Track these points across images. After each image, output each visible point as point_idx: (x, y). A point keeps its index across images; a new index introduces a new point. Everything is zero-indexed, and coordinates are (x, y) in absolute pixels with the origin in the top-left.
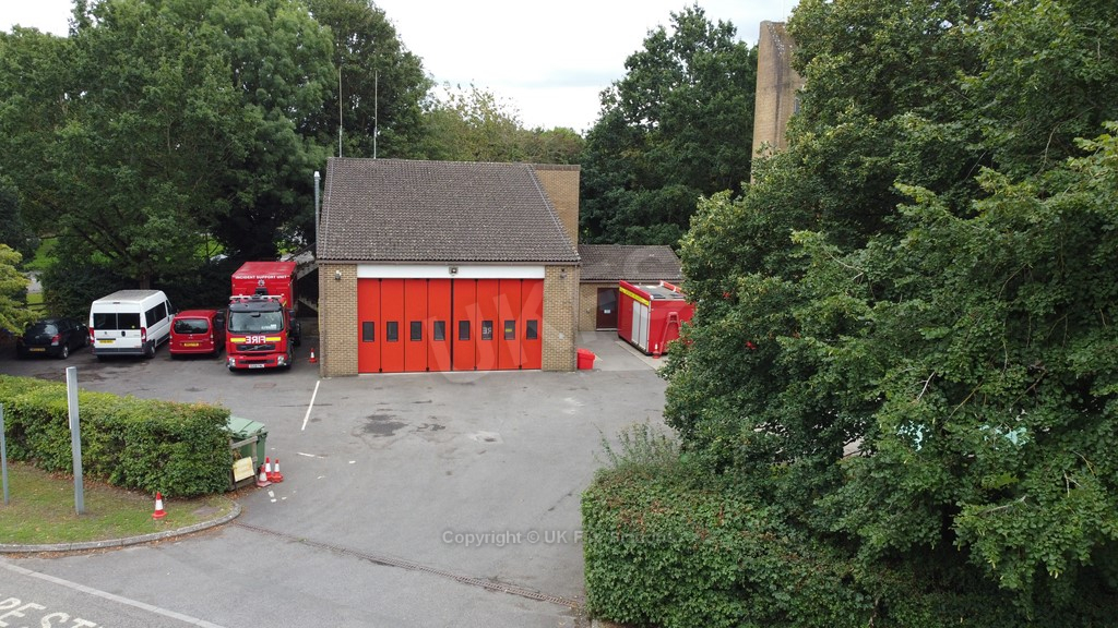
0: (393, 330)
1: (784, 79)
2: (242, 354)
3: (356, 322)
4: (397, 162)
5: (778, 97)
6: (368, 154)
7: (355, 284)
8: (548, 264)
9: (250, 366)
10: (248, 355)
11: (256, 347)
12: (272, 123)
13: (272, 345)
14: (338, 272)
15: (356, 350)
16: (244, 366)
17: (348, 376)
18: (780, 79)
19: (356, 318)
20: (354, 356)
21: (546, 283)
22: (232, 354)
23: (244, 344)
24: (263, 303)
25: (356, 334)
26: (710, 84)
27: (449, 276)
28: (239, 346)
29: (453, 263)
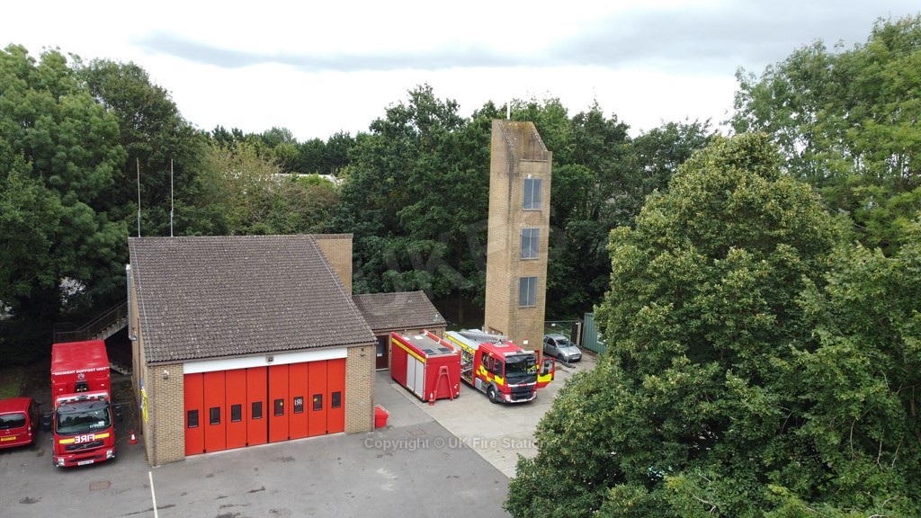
0: (215, 416)
1: (515, 170)
2: (70, 453)
3: (183, 413)
4: (193, 241)
5: (510, 183)
6: (165, 233)
7: (181, 381)
8: (350, 346)
9: (79, 464)
10: (76, 453)
11: (85, 446)
12: (70, 209)
13: (101, 441)
14: (165, 372)
15: (183, 438)
16: (73, 464)
17: (176, 461)
18: (511, 169)
19: (182, 410)
20: (181, 443)
21: (348, 363)
22: (60, 455)
23: (73, 444)
24: (89, 403)
25: (183, 424)
26: (447, 156)
27: (267, 364)
28: (68, 447)
29: (269, 353)
